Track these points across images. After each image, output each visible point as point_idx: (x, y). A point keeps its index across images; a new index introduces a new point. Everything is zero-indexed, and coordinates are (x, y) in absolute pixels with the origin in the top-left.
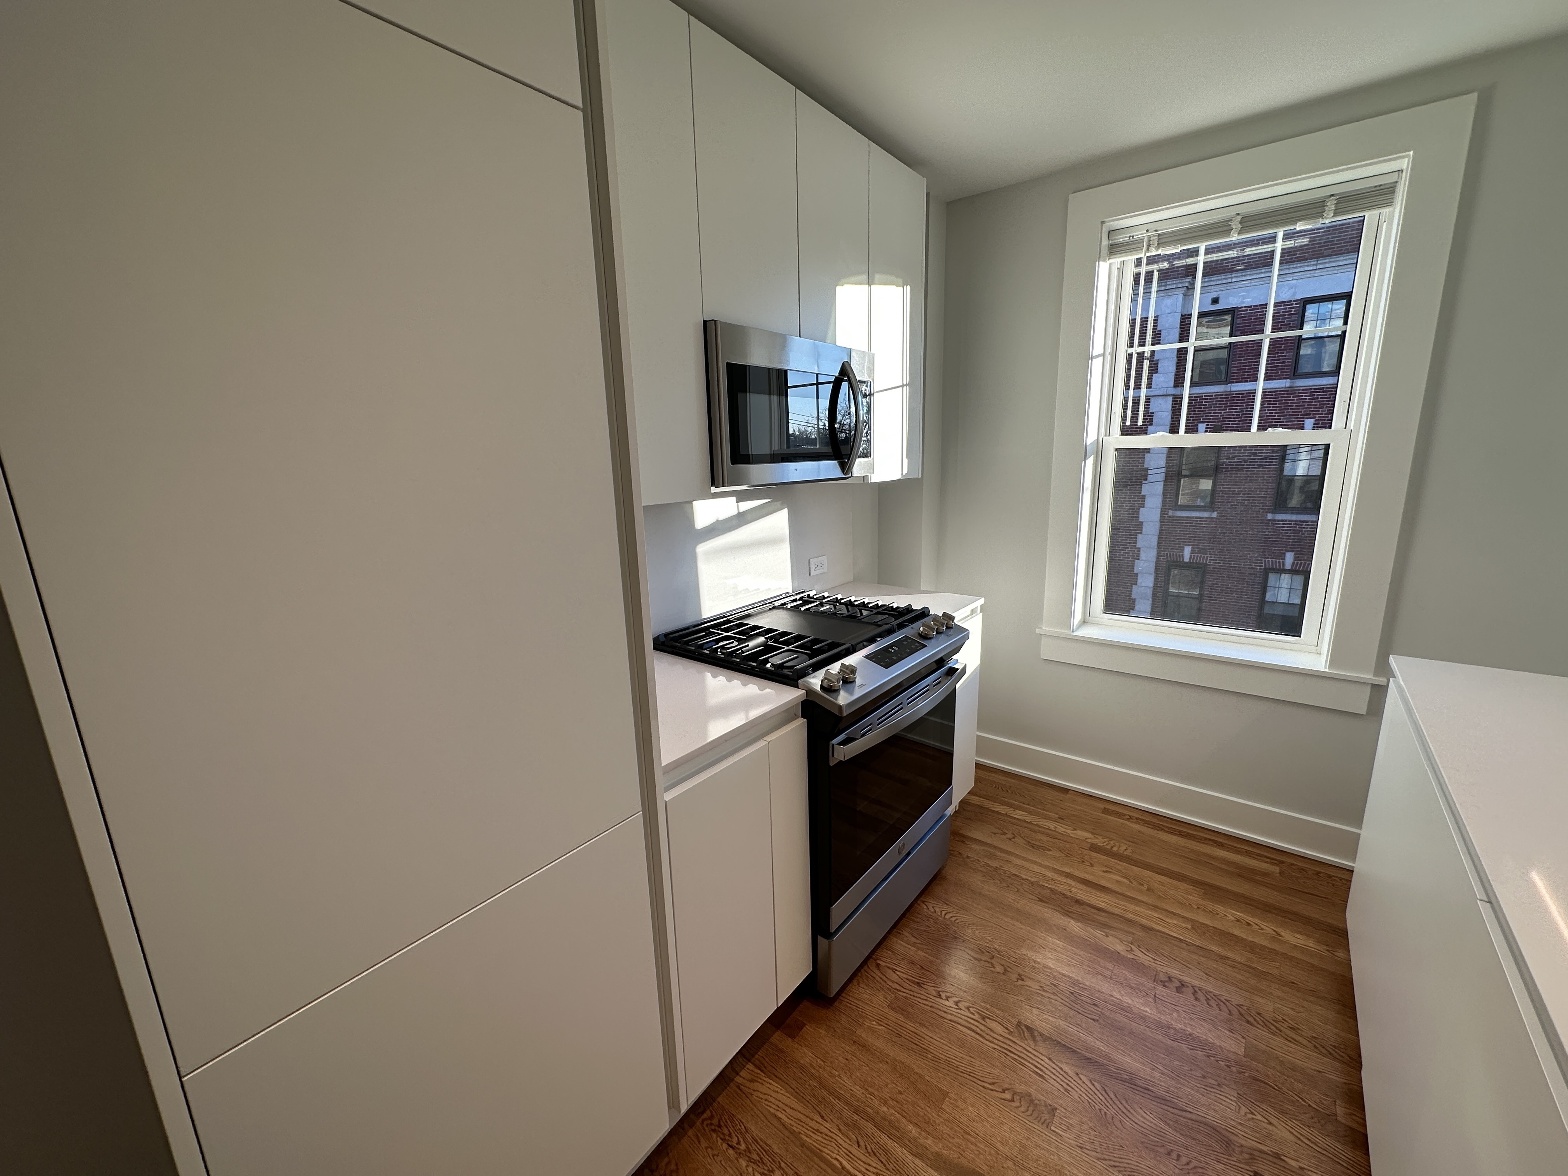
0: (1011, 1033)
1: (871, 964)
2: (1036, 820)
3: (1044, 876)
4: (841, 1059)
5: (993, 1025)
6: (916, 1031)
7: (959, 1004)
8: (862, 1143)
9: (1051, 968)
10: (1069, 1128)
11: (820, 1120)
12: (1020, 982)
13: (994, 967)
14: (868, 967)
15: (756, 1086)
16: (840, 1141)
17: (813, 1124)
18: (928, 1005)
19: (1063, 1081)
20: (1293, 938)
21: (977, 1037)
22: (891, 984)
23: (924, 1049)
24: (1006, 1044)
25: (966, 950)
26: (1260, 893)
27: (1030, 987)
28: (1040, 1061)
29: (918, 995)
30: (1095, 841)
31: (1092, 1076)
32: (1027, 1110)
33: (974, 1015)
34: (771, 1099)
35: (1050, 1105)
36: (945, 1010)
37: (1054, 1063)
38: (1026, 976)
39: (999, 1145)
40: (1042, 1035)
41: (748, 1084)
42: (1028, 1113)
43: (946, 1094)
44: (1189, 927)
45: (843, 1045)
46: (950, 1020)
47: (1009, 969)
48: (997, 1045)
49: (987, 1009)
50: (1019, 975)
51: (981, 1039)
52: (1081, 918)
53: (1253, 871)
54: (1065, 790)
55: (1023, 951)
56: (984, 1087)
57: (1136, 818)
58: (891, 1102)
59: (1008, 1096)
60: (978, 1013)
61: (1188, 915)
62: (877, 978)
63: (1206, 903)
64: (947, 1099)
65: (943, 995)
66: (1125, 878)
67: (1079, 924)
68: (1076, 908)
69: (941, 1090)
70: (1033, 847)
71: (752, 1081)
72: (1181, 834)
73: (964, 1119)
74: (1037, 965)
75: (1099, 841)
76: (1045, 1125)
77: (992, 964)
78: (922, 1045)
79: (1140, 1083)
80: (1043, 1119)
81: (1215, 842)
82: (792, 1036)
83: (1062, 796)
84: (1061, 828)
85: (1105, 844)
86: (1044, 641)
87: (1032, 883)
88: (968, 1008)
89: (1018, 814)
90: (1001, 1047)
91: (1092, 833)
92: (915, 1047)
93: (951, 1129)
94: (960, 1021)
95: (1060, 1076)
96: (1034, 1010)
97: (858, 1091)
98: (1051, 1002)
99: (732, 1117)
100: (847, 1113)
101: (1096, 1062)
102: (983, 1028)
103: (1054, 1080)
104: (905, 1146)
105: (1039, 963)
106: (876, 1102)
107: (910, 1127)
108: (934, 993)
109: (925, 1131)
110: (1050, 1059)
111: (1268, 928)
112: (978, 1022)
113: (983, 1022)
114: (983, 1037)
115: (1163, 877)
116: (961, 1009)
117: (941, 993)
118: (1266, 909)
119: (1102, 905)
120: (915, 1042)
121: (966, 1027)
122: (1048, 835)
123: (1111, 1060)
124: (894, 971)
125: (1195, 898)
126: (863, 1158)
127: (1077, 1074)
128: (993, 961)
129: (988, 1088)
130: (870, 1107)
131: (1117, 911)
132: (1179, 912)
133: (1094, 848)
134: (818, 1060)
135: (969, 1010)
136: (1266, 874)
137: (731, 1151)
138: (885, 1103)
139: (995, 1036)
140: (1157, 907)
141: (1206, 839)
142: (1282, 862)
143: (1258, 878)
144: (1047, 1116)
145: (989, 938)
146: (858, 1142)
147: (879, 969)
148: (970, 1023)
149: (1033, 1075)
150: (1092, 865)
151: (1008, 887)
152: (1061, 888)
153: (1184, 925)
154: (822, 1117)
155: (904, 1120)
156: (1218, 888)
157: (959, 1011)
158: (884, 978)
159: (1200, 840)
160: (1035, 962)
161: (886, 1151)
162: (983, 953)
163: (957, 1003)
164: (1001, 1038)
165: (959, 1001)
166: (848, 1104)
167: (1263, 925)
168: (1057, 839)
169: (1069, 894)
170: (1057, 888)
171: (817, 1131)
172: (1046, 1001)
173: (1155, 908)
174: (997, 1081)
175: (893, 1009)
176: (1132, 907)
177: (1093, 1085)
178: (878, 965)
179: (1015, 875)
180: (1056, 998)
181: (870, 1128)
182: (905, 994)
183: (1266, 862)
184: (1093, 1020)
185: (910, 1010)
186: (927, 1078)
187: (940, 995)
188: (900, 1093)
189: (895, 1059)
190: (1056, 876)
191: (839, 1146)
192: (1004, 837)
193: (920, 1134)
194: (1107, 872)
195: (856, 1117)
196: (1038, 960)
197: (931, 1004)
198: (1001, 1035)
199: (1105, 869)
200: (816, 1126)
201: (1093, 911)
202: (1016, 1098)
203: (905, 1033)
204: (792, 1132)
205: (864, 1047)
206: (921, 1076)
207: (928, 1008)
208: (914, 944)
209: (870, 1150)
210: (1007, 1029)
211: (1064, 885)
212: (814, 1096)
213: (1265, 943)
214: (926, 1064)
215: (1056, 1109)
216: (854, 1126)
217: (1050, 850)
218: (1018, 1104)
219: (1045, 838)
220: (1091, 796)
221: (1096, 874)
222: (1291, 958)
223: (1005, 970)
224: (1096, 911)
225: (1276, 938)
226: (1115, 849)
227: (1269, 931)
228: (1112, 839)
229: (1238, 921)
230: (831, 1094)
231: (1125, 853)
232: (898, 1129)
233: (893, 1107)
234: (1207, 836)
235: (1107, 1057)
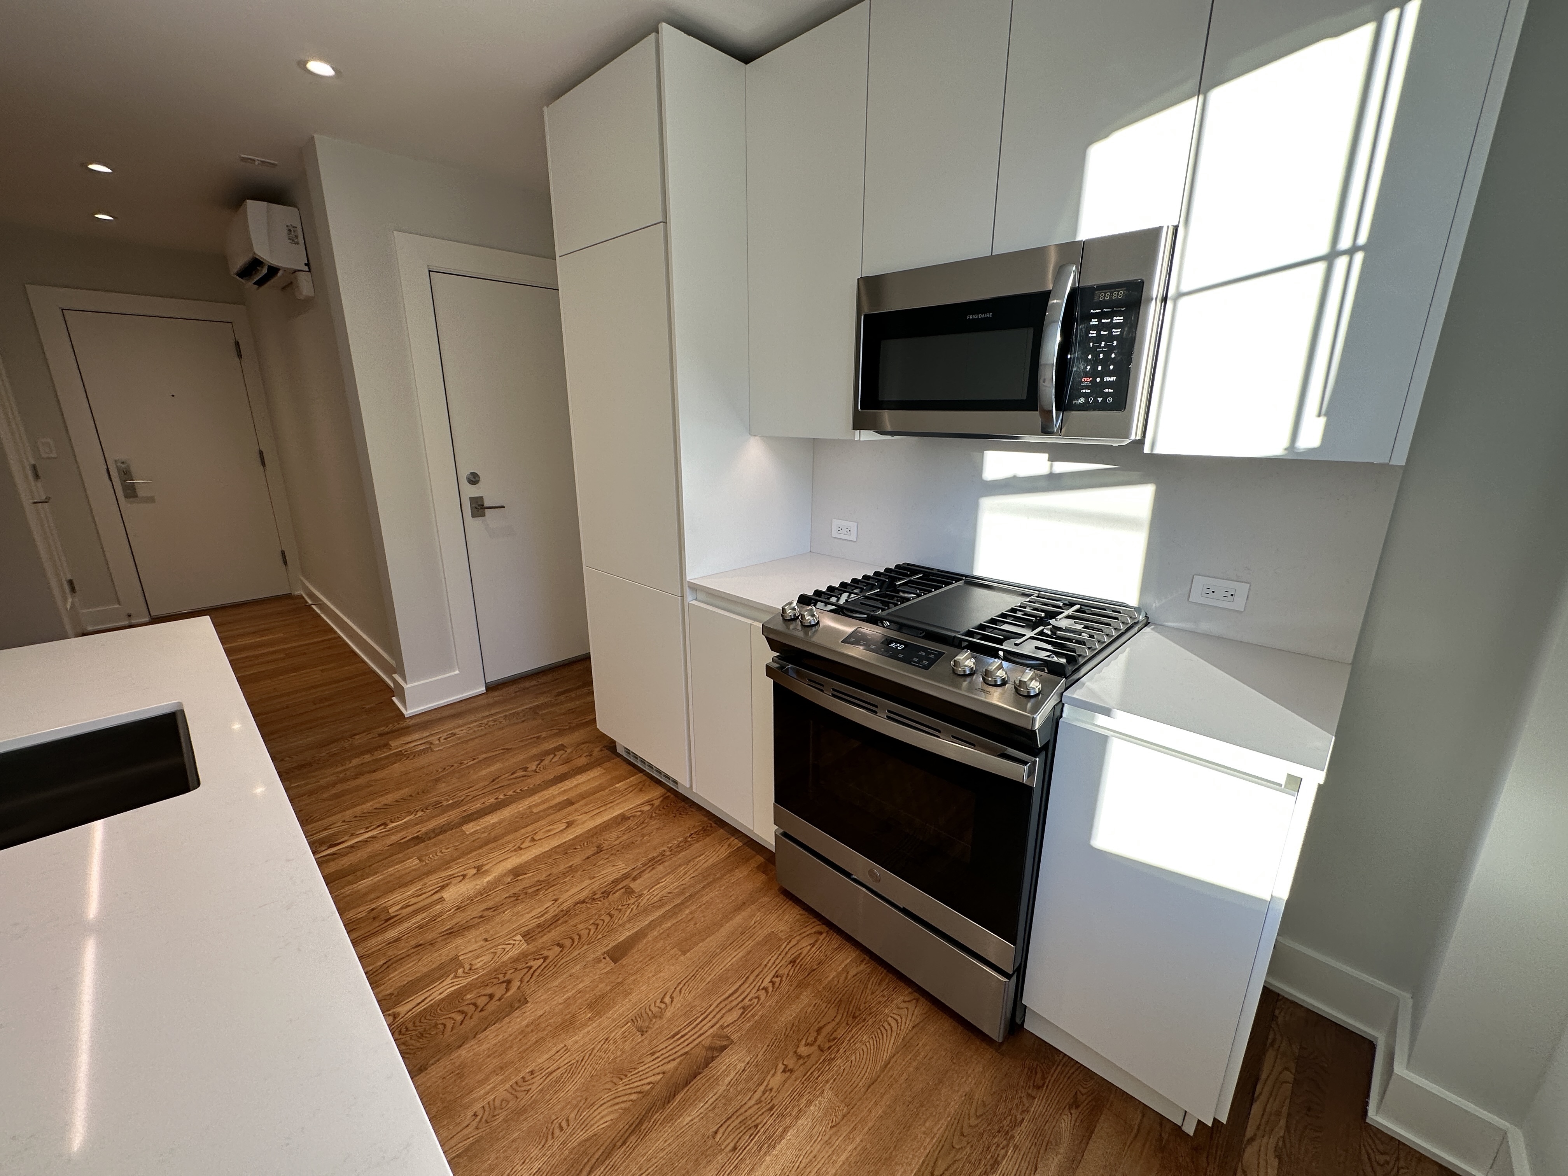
0: (722, 1028)
4: (733, 893)
5: (737, 1018)
6: (744, 947)
7: (764, 991)
8: (670, 895)
9: (798, 1119)
10: (624, 1038)
11: (692, 875)
12: (781, 1066)
13: (806, 1045)
14: (819, 925)
15: (726, 846)
16: (675, 884)
17: (691, 872)
18: (768, 963)
19: (662, 1055)
21: (727, 995)
22: (798, 938)
23: (726, 949)
24: (713, 1018)
25: (834, 1023)
27: (773, 1075)
28: (686, 1043)
29: (780, 958)
31: (658, 1087)
32: (650, 1010)
33: (750, 1000)
34: (714, 853)
35: (646, 1032)
36: (760, 976)
37: (681, 1055)
38: (788, 1078)
39: (634, 977)
40: (713, 1059)
41: (728, 843)
42: (648, 1010)
43: (684, 953)
45: (743, 896)
46: (748, 977)
47: (801, 1061)
48: (713, 1010)
49: (753, 1016)
50: (791, 1071)
51: (724, 997)
55: (828, 1094)
56: (680, 983)
58: (691, 916)
59: (667, 1000)
60: (751, 1005)
62: (805, 930)
64: (680, 953)
65: (777, 980)
69: (689, 950)
71: (729, 845)
73: (662, 960)
74: (804, 1101)
76: (634, 1019)
77: (812, 1045)
78: (730, 947)
79: (633, 1138)
80: (639, 1019)
82: (758, 868)
88: (758, 998)
90: (711, 1012)
92: (729, 942)
93: (658, 949)
94: (746, 985)
95: (667, 1055)
96: (743, 1065)
97: (705, 899)
98: (749, 1090)
99: (709, 836)
100: (692, 890)
101: (669, 1102)
102: (735, 1003)
103: (666, 1047)
104: (660, 917)
105: (807, 1106)
106: (693, 908)
107: (669, 924)
108: (781, 972)
109: (663, 933)
110: (686, 1053)
112: (743, 1004)
113: (740, 1005)
114: (725, 1000)
116: (758, 990)
117: (779, 978)
120: (735, 943)
121: (738, 989)
124: (813, 945)
126: (661, 894)
127: (664, 1073)
128: (816, 1048)
129: (678, 986)
130: (691, 904)
134: (735, 880)
135: (756, 998)
137: (689, 835)
138: (691, 913)
139: (724, 1011)
144: (640, 1023)
145: (853, 1058)
146: (670, 893)
147: (815, 933)
148: (741, 994)
149: (677, 1030)
154: (693, 877)
155: (675, 921)
157: (756, 988)
158: (804, 935)
160: (810, 1102)
161: (660, 907)
163: (765, 989)
164: (719, 1016)
165: (767, 992)
166: (697, 892)
171: (686, 874)
172: (751, 1085)
174: (682, 995)
175: (769, 935)
177: (649, 1084)
178: (821, 933)
180: (752, 1102)
181: (677, 901)
182: (783, 946)
184: (716, 1132)
185: (767, 947)
186: (701, 944)
187: (777, 977)
188: (695, 924)
189: (722, 926)
191: (673, 883)
193: (663, 929)
195: (688, 894)
196: (811, 1107)
197: (769, 965)
198: (722, 1017)
200: (688, 874)
202: (663, 1006)
203: (744, 938)
204: (690, 861)
205: (738, 909)
206: (703, 940)
207: (765, 963)
209: (664, 898)
210: (728, 1026)
212: (709, 875)
214: (712, 947)
215: (642, 1035)
216: (682, 893)
218: (657, 1004)
223: (803, 1059)
230: (708, 884)
232: (671, 917)
233: (686, 917)
235: (670, 1118)
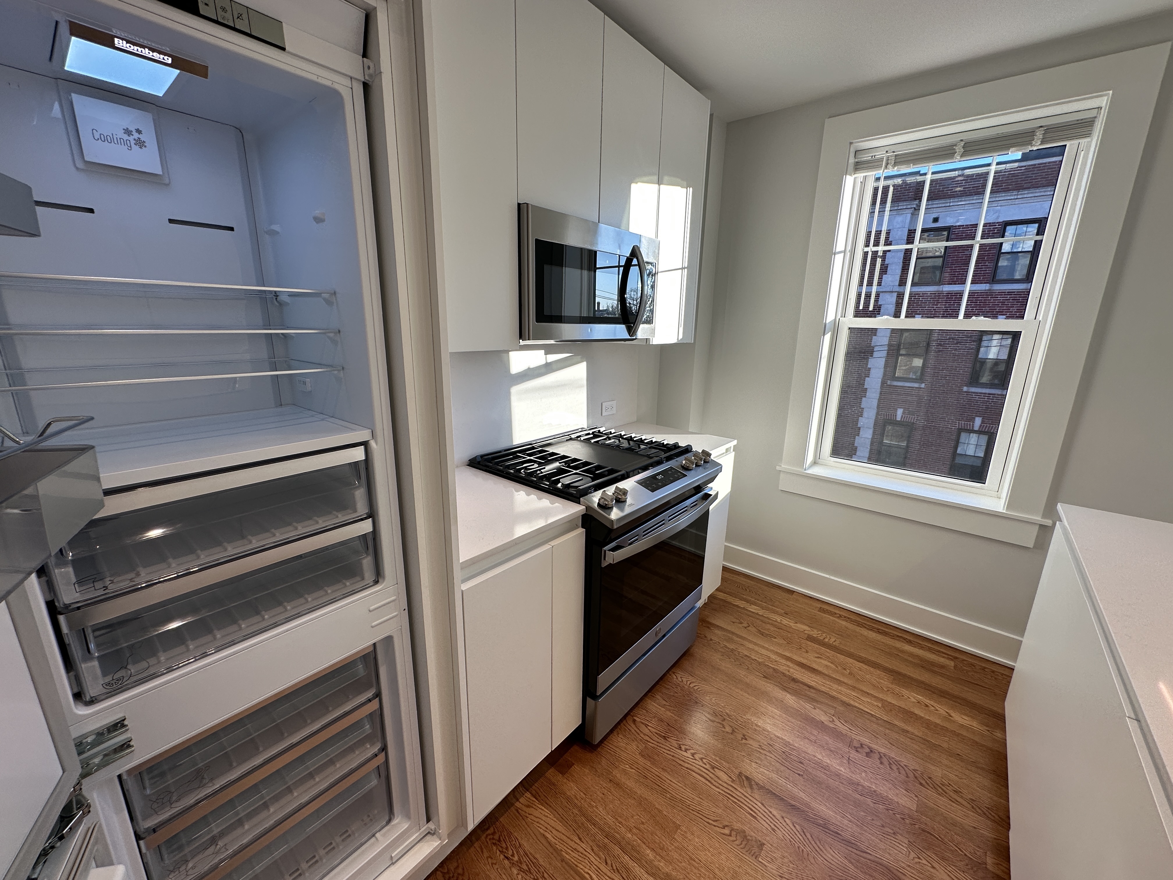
0: (733, 781)
1: (629, 719)
2: (767, 614)
3: (769, 658)
4: (598, 793)
5: (721, 774)
6: (659, 775)
7: (695, 756)
8: (609, 862)
9: (768, 731)
10: (772, 860)
11: (578, 841)
12: (744, 741)
13: (725, 728)
14: (627, 722)
15: (531, 810)
16: (592, 859)
17: (572, 844)
18: (670, 755)
19: (771, 822)
20: (961, 719)
21: (707, 782)
22: (642, 735)
23: (664, 789)
24: (729, 789)
25: (704, 713)
26: (936, 681)
27: (751, 745)
28: (755, 805)
29: (664, 746)
30: (811, 633)
31: (795, 819)
32: (741, 844)
33: (705, 764)
34: (542, 822)
35: (760, 841)
36: (684, 759)
37: (765, 807)
38: (748, 736)
39: (716, 871)
40: (757, 784)
41: (525, 809)
42: (741, 846)
43: (678, 827)
44: (880, 705)
45: (601, 782)
46: (687, 768)
47: (736, 730)
48: (722, 790)
49: (717, 761)
50: (744, 735)
51: (709, 784)
52: (795, 693)
53: (933, 664)
54: (791, 592)
55: (748, 716)
56: (708, 823)
57: (845, 617)
58: (634, 830)
59: (727, 831)
60: (708, 763)
61: (881, 696)
62: (633, 731)
63: (894, 686)
64: (679, 831)
65: (683, 747)
66: (832, 663)
67: (794, 698)
68: (792, 685)
69: (674, 823)
70: (762, 635)
71: (528, 806)
72: (879, 631)
73: (691, 848)
74: (758, 729)
75: (815, 633)
76: (754, 857)
77: (723, 725)
78: (662, 786)
79: (832, 828)
80: (753, 852)
81: (905, 639)
82: (563, 773)
83: (787, 595)
84: (785, 621)
85: (819, 635)
86: (782, 476)
87: (760, 663)
88: (701, 759)
89: (753, 608)
90: (725, 792)
91: (809, 627)
92: (657, 787)
93: (680, 855)
94: (694, 768)
95: (769, 818)
96: (753, 764)
97: (610, 820)
98: (766, 758)
99: (510, 834)
100: (600, 836)
101: (799, 809)
102: (711, 775)
103: (765, 821)
104: (642, 866)
105: (759, 727)
106: (623, 830)
107: (648, 851)
108: (676, 746)
109: (660, 855)
110: (762, 804)
111: (942, 710)
112: (709, 770)
113: (712, 771)
114: (711, 783)
115: (862, 664)
116: (696, 760)
117: (682, 746)
118: (942, 694)
119: (813, 684)
120: (658, 783)
121: (698, 774)
122: (775, 626)
123: (809, 807)
124: (646, 726)
125: (885, 682)
126: (609, 874)
127: (783, 818)
128: (724, 723)
129: (712, 824)
130: (618, 833)
131: (823, 689)
132: (872, 692)
133: (810, 638)
134: (582, 794)
135: (702, 761)
136: (943, 667)
137: (506, 862)
138: (630, 831)
139: (720, 782)
140: (855, 687)
141: (898, 636)
142: (956, 658)
143: (936, 669)
144: (755, 849)
145: (722, 704)
146: (606, 861)
147: (634, 724)
148: (702, 771)
149: (748, 815)
150: (807, 652)
151: (741, 665)
152: (782, 668)
153: (876, 703)
154: (580, 839)
155: (644, 846)
156: (905, 676)
157: (694, 761)
158: (638, 731)
159: (893, 637)
160: (756, 725)
161: (628, 870)
162: (717, 716)
163: (693, 755)
164: (725, 785)
165: (695, 753)
166: (602, 830)
167: (937, 706)
168: (781, 629)
169: (787, 673)
170: (778, 668)
171: (575, 849)
172: (763, 757)
173: (854, 688)
174: (719, 819)
175: (642, 756)
176: (835, 686)
177: (795, 827)
178: (634, 721)
179: (746, 656)
180: (771, 756)
181: (617, 850)
182: (653, 745)
183: (943, 657)
184: (799, 774)
185: (656, 757)
186: (665, 813)
187: (681, 748)
188: (643, 823)
189: (641, 796)
190: (778, 659)
191: (591, 862)
192: (740, 625)
193: (655, 857)
194: (818, 658)
195: (606, 840)
196: (759, 724)
197: (672, 754)
198: (726, 783)
199: (817, 655)
200: (575, 846)
201: (805, 687)
202: (734, 833)
203: (650, 775)
204: (556, 850)
205: (618, 785)
206: (660, 811)
207: (670, 757)
208: (663, 706)
209: (615, 868)
210: (730, 777)
211: (784, 666)
212: (576, 822)
213: (938, 721)
214: (665, 802)
215: (764, 844)
216: (604, 848)
217: (775, 638)
218: (735, 839)
219: (772, 628)
220: (811, 597)
221: (810, 659)
222: (958, 735)
223: (733, 730)
224: (808, 688)
225: (948, 718)
226: (826, 640)
227: (942, 712)
228: (824, 632)
229: (918, 702)
230: (588, 821)
231: (834, 644)
232: (638, 852)
233: (636, 835)
234: (900, 635)
235: (807, 805)
